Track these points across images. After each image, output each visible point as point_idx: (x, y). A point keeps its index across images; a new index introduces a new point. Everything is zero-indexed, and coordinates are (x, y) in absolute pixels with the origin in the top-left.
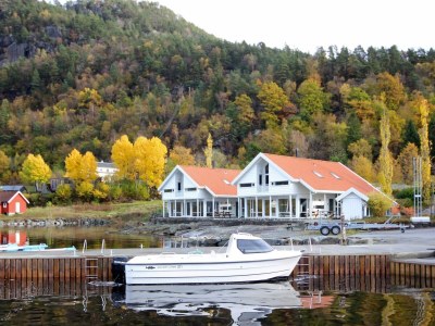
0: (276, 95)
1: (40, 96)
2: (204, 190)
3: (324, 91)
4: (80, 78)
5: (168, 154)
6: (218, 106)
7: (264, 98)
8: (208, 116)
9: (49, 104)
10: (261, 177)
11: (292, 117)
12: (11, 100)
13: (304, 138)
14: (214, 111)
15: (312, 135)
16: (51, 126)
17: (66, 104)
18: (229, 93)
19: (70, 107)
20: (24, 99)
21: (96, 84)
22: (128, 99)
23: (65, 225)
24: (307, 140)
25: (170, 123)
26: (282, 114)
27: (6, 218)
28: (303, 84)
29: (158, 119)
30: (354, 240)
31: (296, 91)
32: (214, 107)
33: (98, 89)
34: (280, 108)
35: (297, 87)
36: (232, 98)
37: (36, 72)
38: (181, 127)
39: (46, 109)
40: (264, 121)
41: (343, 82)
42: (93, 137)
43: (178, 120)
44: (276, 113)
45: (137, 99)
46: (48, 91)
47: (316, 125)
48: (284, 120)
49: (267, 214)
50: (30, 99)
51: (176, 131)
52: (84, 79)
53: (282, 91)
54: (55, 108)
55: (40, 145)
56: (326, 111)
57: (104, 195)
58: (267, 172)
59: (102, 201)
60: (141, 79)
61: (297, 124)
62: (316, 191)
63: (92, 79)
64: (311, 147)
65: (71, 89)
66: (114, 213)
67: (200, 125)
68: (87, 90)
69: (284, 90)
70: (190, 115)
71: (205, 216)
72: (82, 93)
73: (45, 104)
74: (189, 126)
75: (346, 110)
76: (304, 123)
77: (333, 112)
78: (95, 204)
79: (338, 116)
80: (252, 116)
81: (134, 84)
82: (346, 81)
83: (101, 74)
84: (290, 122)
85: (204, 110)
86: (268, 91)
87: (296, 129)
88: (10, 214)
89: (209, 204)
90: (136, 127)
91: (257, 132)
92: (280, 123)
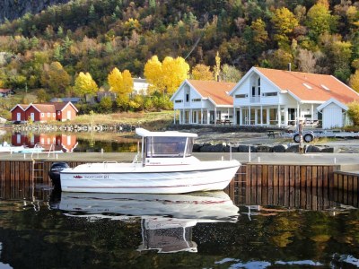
0: (287, 20)
1: (95, 27)
2: (208, 100)
3: (331, 14)
4: (126, 11)
5: (191, 71)
6: (237, 30)
7: (277, 22)
8: (228, 39)
9: (102, 33)
10: (254, 89)
11: (301, 38)
12: (74, 31)
13: (311, 56)
14: (233, 35)
15: (319, 53)
16: (103, 50)
17: (114, 32)
18: (247, 19)
19: (117, 34)
20: (84, 29)
21: (138, 15)
22: (163, 26)
23: (104, 130)
24: (314, 57)
25: (196, 45)
26: (292, 35)
27: (59, 123)
28: (312, 8)
29: (186, 43)
30: (321, 148)
31: (306, 15)
32: (233, 31)
33: (140, 19)
34: (291, 31)
35: (307, 11)
36: (249, 23)
37: (92, 7)
38: (205, 49)
39: (100, 36)
40: (276, 42)
41: (349, 5)
42: (134, 58)
43: (203, 42)
44: (288, 34)
45: (170, 26)
46: (102, 23)
47: (323, 44)
48: (294, 40)
49: (259, 122)
50: (87, 29)
51: (200, 52)
52: (129, 11)
53: (292, 16)
54: (106, 35)
55: (93, 65)
56: (332, 32)
57: (138, 106)
58: (259, 84)
59: (136, 110)
60: (174, 10)
61: (305, 44)
62: (303, 102)
63: (135, 12)
64: (317, 63)
65: (119, 20)
66: (143, 120)
67: (221, 46)
68: (131, 20)
69: (294, 14)
70: (213, 38)
71: (208, 123)
72: (127, 23)
73: (99, 33)
74: (211, 48)
75: (352, 30)
76: (312, 42)
77: (340, 33)
78: (131, 113)
79: (343, 35)
80: (265, 38)
81: (168, 14)
82: (352, 4)
83: (142, 7)
84: (299, 42)
85: (225, 34)
86: (280, 16)
87: (304, 48)
88: (63, 120)
89: (212, 113)
90: (169, 49)
91: (270, 52)
92: (290, 44)
